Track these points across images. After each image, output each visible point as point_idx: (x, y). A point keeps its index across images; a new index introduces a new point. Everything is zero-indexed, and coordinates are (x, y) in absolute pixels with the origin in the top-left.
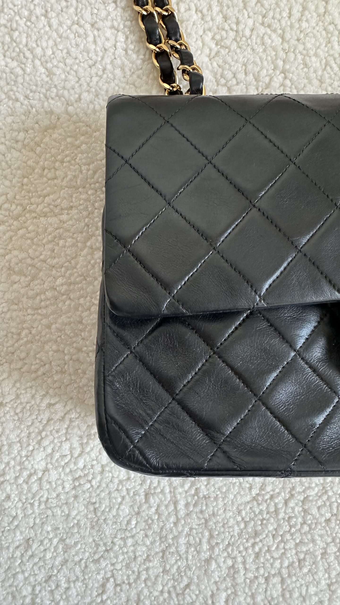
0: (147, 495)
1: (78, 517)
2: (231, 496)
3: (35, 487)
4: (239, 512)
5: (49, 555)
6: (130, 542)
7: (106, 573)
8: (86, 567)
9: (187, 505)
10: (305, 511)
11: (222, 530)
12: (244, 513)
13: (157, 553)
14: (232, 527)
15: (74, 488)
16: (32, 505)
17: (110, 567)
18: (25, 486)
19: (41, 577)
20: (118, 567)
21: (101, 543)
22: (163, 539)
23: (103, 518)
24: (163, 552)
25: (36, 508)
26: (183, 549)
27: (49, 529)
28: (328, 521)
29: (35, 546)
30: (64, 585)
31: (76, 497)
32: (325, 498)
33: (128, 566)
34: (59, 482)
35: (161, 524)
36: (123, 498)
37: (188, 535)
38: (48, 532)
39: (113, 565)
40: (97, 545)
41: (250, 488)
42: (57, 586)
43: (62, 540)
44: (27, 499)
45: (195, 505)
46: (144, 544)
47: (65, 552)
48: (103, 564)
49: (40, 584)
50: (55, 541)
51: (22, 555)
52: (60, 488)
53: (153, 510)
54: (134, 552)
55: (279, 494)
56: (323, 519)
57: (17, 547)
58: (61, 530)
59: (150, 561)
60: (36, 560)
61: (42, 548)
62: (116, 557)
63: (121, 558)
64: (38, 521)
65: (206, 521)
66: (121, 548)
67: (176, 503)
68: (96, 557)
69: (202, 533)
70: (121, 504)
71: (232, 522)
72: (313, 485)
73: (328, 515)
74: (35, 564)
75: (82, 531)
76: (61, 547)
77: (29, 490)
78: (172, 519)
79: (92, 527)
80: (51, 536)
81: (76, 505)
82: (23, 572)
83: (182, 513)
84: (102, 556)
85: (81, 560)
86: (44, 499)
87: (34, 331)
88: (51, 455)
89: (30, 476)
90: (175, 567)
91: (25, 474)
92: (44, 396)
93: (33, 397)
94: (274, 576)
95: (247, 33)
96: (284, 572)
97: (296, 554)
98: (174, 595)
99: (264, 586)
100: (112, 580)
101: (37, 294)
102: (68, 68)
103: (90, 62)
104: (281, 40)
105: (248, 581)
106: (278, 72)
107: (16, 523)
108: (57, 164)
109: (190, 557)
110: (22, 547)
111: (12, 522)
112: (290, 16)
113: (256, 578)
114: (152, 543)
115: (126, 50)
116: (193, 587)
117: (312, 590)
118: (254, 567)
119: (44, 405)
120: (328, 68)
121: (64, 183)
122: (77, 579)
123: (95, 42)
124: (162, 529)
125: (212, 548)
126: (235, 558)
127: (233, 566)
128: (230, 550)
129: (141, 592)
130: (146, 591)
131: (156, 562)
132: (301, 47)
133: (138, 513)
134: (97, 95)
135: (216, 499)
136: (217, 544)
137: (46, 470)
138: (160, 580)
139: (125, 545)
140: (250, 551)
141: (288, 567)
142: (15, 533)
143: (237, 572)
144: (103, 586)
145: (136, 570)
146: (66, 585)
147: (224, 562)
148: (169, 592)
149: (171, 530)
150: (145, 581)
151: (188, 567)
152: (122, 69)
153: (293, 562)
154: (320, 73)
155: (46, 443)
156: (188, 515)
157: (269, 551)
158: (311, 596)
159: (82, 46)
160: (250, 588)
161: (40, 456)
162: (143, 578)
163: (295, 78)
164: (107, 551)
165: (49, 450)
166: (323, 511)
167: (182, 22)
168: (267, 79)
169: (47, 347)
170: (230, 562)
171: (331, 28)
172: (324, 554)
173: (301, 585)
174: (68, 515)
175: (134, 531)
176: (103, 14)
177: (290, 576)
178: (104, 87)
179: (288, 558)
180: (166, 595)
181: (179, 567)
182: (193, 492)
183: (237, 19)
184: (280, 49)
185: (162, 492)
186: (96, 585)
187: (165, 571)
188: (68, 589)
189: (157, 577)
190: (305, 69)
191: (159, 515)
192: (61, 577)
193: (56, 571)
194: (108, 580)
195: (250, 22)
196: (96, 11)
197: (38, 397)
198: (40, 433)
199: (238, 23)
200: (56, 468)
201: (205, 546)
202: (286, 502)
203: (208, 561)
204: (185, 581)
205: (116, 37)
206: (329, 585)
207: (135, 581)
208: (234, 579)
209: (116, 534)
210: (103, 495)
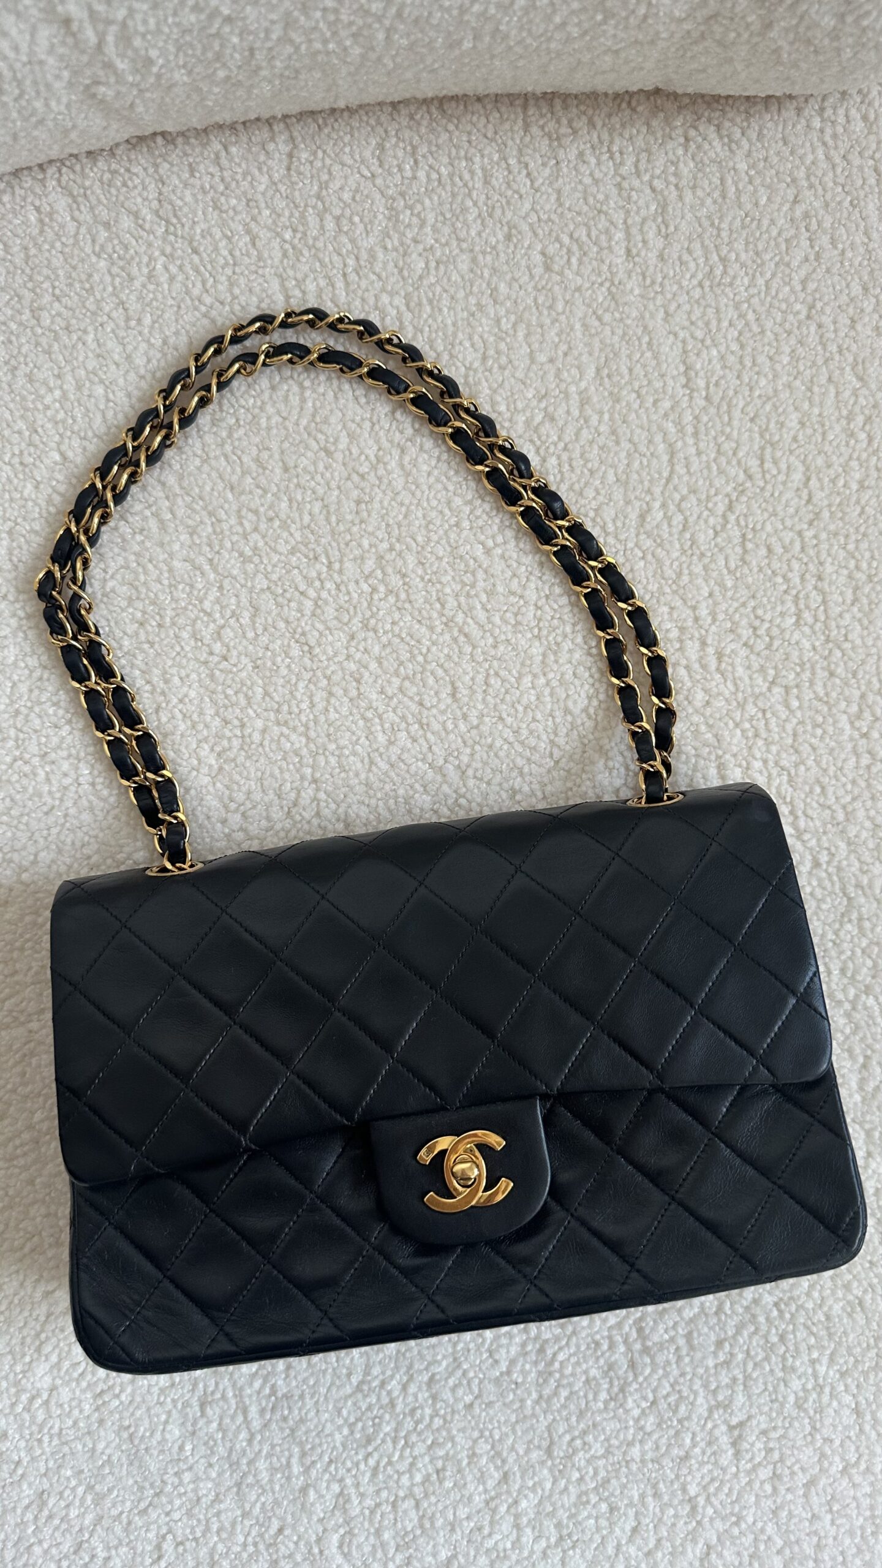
0: (203, 1405)
1: (108, 1451)
2: (323, 1390)
3: (41, 1416)
4: (339, 1412)
5: (73, 1513)
6: (187, 1477)
7: (159, 1527)
8: (129, 1523)
9: (262, 1411)
10: (434, 1397)
11: (317, 1441)
12: (345, 1412)
13: (229, 1489)
14: (331, 1435)
15: (97, 1409)
16: (40, 1441)
17: (164, 1519)
18: (26, 1416)
19: (67, 1546)
20: (176, 1516)
21: (147, 1485)
22: (234, 1465)
23: (143, 1446)
24: (239, 1485)
25: (46, 1445)
26: (264, 1476)
27: (69, 1473)
28: (469, 1407)
29: (51, 1502)
30: (101, 1554)
31: (101, 1422)
32: (459, 1373)
33: (189, 1514)
34: (74, 1404)
35: (228, 1445)
36: (169, 1413)
37: (269, 1455)
38: (68, 1479)
39: (168, 1514)
40: (141, 1489)
41: (349, 1375)
42: (93, 1557)
43: (90, 1488)
44: (31, 1434)
45: (273, 1409)
46: (208, 1478)
47: (96, 1505)
48: (154, 1515)
49: (66, 1557)
50: (80, 1490)
51: (36, 1518)
52: (76, 1412)
53: (215, 1425)
54: (195, 1490)
55: (392, 1377)
56: (461, 1406)
57: (27, 1507)
58: (87, 1473)
59: (221, 1502)
60: (57, 1522)
61: (63, 1504)
62: (171, 1502)
63: (178, 1502)
64: (51, 1464)
65: (293, 1431)
66: (175, 1488)
67: (245, 1412)
68: (142, 1505)
69: (289, 1450)
70: (166, 1422)
71: (329, 1428)
72: (439, 1357)
73: (468, 1399)
74: (57, 1528)
75: (116, 1471)
76: (89, 1499)
77: (33, 1418)
78: (243, 1435)
79: (131, 1464)
80: (73, 1483)
81: (102, 1433)
82: (40, 1542)
83: (256, 1424)
84: (150, 1504)
85: (122, 1513)
86: (56, 1430)
87: (11, 1192)
88: (58, 1365)
89: (32, 1399)
90: (258, 1505)
91: (24, 1397)
92: (38, 1281)
93: (22, 1285)
94: (404, 1499)
95: (257, 737)
96: (418, 1491)
97: (431, 1462)
98: (261, 1547)
99: (392, 1516)
100: (169, 1537)
101: (10, 1140)
102: (15, 822)
103: (45, 809)
104: (304, 740)
105: (367, 1512)
106: (306, 784)
107: (20, 1472)
108: (15, 954)
109: (277, 1488)
110: (34, 1506)
111: (15, 1470)
112: (312, 705)
113: (378, 1505)
114: (219, 1475)
115: (93, 784)
116: (287, 1532)
117: (463, 1513)
118: (371, 1489)
119: (38, 1295)
120: (374, 768)
121: (29, 979)
122: (120, 1544)
123: (48, 780)
124: (231, 1450)
125: (307, 1471)
126: (341, 1480)
127: (341, 1493)
128: (332, 1468)
129: (214, 1548)
130: (220, 1547)
131: (228, 1502)
132: (332, 747)
133: (193, 1433)
134: (60, 851)
135: (302, 1397)
136: (313, 1462)
137: (53, 1389)
138: (239, 1528)
139: (181, 1483)
140: (362, 1466)
141: (423, 1483)
142: (20, 1486)
143: (348, 1500)
144: (159, 1547)
145: (202, 1517)
146: (105, 1554)
147: (328, 1488)
148: (255, 1544)
149: (244, 1451)
150: (218, 1532)
151: (277, 1503)
152: (91, 809)
153: (429, 1475)
154: (363, 776)
155: (48, 1348)
156: (265, 1426)
157: (390, 1463)
158: (461, 1521)
159: (31, 790)
160: (371, 1521)
161: (41, 1369)
162: (215, 1527)
163: (330, 789)
164: (157, 1495)
165: (54, 1358)
166: (460, 1392)
167: (165, 735)
168: (293, 795)
169: (33, 1212)
170: (336, 1488)
171: (369, 715)
172: (473, 1456)
173: (446, 1507)
174: (93, 1450)
175: (191, 1461)
176: (55, 740)
177: (426, 1496)
178: (69, 841)
179: (419, 1470)
180: (251, 1549)
181: (263, 1504)
182: (267, 1391)
183: (241, 720)
184: (304, 752)
185: (224, 1397)
186: (149, 1548)
187: (245, 1515)
188: (108, 1559)
189: (233, 1524)
190: (343, 775)
191: (225, 1432)
192: (95, 1542)
193: (87, 1536)
194: (164, 1537)
195: (259, 724)
196: (43, 740)
197: (28, 1284)
198: (38, 1335)
199: (243, 726)
200: (68, 1383)
201: (296, 1469)
202: (405, 1387)
203: (304, 1490)
204: (275, 1525)
205: (77, 768)
206: (487, 1503)
207: (204, 1535)
208: (345, 1511)
209: (166, 1469)
210: (138, 1413)
